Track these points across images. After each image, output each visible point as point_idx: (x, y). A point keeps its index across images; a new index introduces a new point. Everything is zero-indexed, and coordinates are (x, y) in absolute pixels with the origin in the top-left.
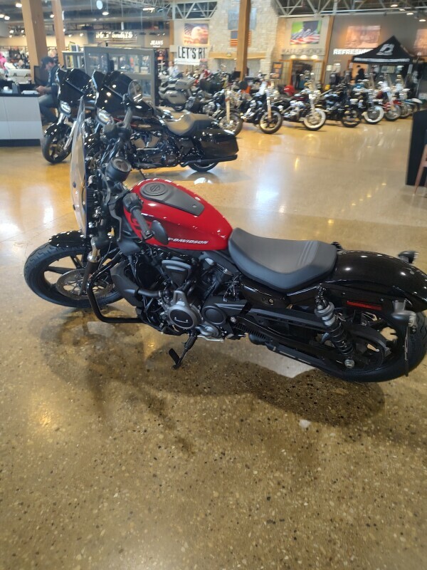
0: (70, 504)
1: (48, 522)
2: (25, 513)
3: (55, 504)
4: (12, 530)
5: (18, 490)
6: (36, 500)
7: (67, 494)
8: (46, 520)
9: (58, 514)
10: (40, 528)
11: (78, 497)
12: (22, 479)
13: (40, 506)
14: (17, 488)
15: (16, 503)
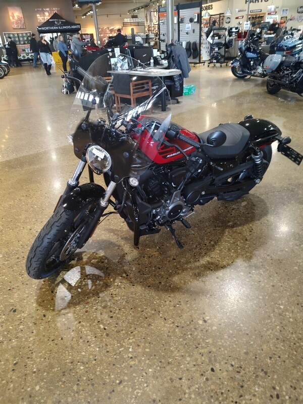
0: (280, 331)
1: (292, 346)
2: (279, 357)
3: (278, 339)
4: (292, 368)
5: (256, 358)
6: (271, 349)
7: (271, 331)
8: (290, 346)
9: (287, 339)
10: (296, 352)
11: (277, 326)
12: (246, 353)
13: (277, 348)
14: (254, 357)
15: (269, 361)
